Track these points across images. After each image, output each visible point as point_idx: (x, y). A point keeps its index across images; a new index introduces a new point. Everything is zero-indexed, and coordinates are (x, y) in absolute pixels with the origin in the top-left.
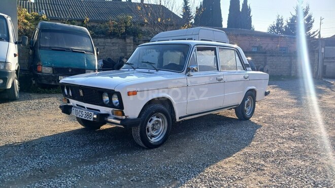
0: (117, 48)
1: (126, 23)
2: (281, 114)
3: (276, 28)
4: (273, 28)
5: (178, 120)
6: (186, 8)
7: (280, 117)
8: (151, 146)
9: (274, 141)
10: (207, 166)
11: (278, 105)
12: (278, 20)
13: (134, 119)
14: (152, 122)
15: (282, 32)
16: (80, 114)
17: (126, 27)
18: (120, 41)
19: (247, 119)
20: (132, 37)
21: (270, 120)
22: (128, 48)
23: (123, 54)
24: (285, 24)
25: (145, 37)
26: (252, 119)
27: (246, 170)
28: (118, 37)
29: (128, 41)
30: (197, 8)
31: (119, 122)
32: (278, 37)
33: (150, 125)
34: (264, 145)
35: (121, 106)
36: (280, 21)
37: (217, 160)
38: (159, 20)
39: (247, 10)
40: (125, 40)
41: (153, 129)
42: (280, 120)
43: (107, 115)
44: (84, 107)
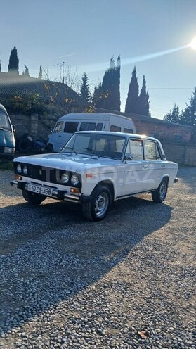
0: (21, 124)
1: (32, 99)
2: (186, 199)
3: (173, 116)
4: (169, 116)
5: (115, 199)
6: (85, 88)
7: (186, 201)
8: (96, 219)
9: (187, 219)
10: (146, 235)
11: (181, 191)
12: (175, 109)
13: (88, 197)
14: (99, 200)
15: (177, 120)
16: (38, 190)
17: (33, 104)
18: (26, 118)
19: (160, 201)
20: (37, 115)
21: (178, 203)
22: (32, 125)
23: (27, 131)
24: (180, 113)
25: (49, 115)
26: (165, 202)
27: (175, 239)
28: (23, 113)
29: (33, 118)
30: (95, 88)
31: (78, 198)
32: (174, 126)
33: (97, 202)
34: (181, 223)
35: (80, 185)
36: (176, 110)
37: (151, 232)
38: (67, 101)
39: (145, 96)
40: (30, 118)
41: (99, 206)
42: (187, 204)
43: (65, 192)
44: (41, 185)
